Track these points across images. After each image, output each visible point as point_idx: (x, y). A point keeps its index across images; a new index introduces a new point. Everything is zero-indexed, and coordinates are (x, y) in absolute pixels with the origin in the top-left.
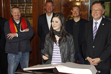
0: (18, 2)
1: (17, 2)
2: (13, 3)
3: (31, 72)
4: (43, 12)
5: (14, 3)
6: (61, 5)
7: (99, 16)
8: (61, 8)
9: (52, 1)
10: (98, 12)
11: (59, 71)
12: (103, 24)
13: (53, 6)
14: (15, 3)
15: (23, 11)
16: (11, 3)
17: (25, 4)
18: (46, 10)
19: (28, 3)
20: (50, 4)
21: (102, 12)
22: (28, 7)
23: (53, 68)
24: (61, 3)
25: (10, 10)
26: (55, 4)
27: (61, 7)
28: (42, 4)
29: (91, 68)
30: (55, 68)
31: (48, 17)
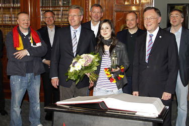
0: (51, 5)
1: (49, 5)
2: (44, 7)
3: (68, 107)
4: (86, 20)
5: (46, 7)
6: (112, 10)
7: (153, 25)
8: (112, 15)
9: (100, 4)
10: (152, 21)
11: (109, 107)
12: (160, 37)
13: (101, 12)
14: (48, 7)
15: (59, 18)
16: (41, 7)
17: (62, 8)
18: (91, 17)
19: (65, 7)
20: (97, 10)
21: (157, 21)
22: (65, 12)
23: (100, 102)
24: (112, 8)
25: (40, 17)
26: (104, 9)
27: (112, 13)
28: (86, 8)
29: (156, 101)
30: (103, 102)
31: (94, 27)
